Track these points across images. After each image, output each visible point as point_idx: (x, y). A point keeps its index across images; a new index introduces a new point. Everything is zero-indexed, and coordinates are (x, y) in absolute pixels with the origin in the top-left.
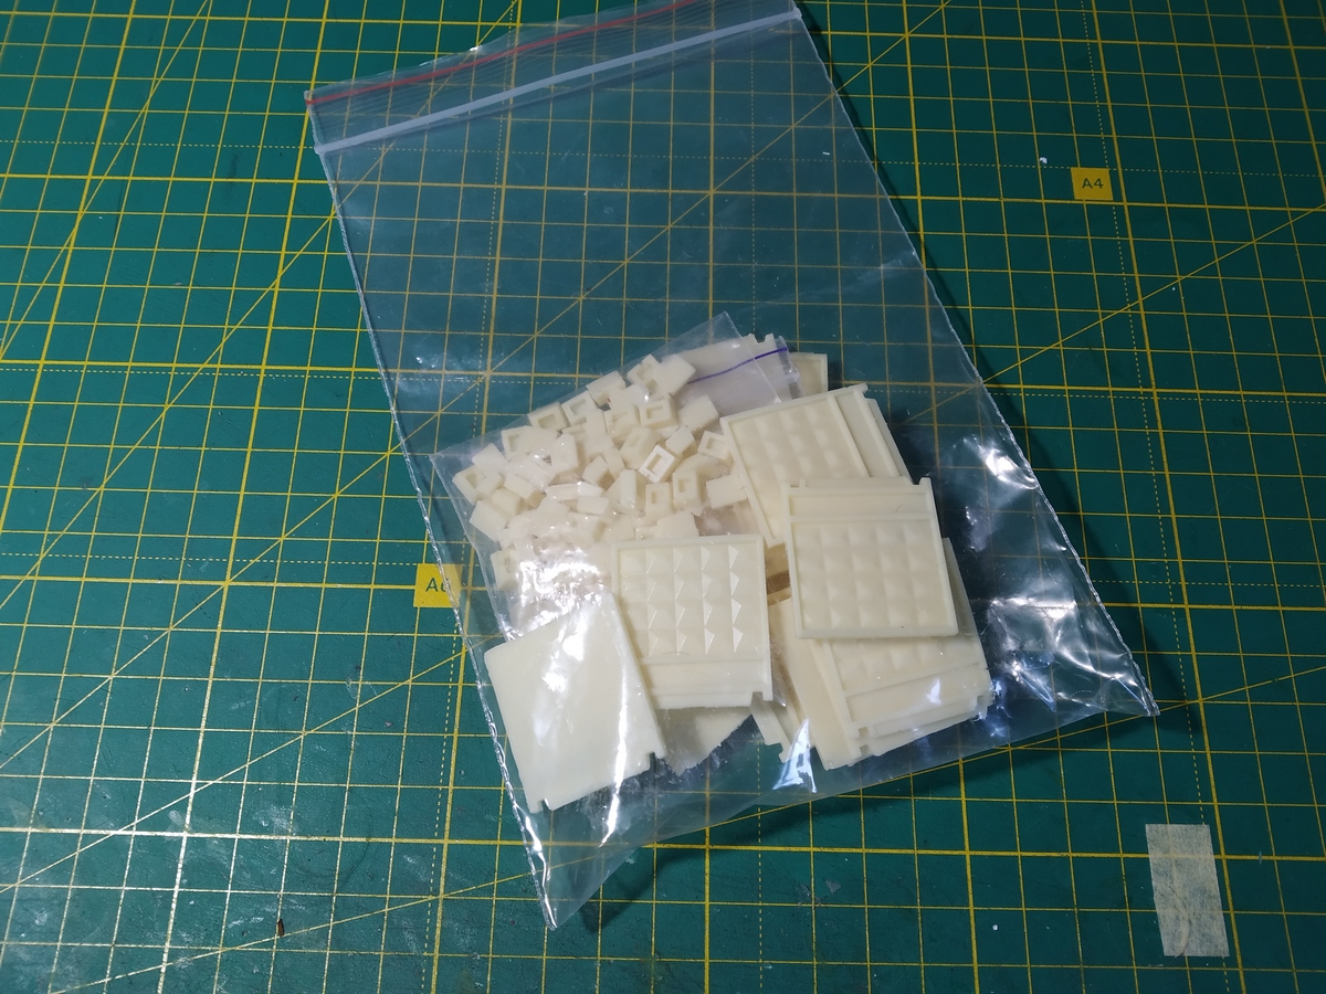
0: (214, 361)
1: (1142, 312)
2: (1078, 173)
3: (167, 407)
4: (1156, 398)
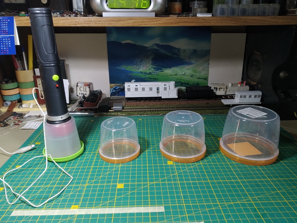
0: (49, 185)
1: (177, 174)
2: (168, 162)
3: (40, 190)
4: (179, 183)
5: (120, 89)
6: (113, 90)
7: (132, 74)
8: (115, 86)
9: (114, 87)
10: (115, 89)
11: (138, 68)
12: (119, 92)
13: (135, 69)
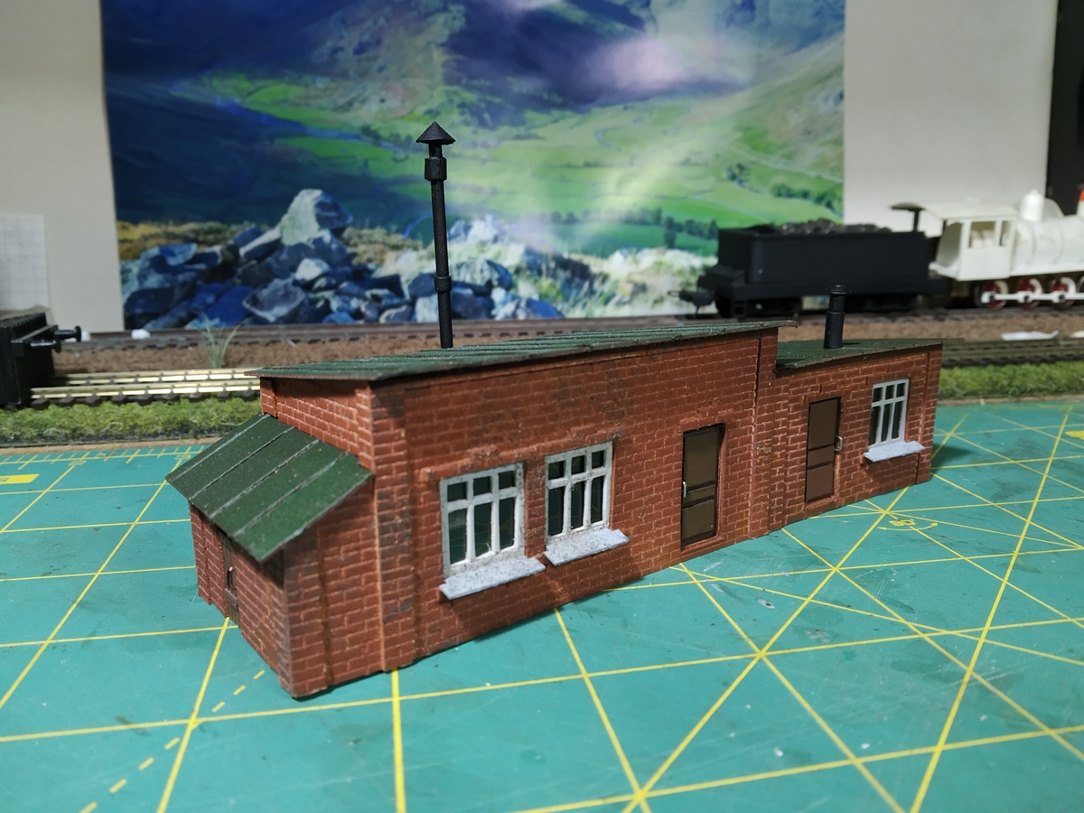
5: (201, 266)
6: (142, 276)
7: (296, 143)
8: (163, 241)
9: (155, 251)
10: (159, 264)
11: (341, 101)
12: (191, 291)
13: (324, 102)
